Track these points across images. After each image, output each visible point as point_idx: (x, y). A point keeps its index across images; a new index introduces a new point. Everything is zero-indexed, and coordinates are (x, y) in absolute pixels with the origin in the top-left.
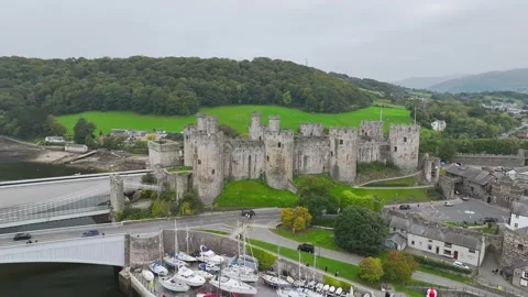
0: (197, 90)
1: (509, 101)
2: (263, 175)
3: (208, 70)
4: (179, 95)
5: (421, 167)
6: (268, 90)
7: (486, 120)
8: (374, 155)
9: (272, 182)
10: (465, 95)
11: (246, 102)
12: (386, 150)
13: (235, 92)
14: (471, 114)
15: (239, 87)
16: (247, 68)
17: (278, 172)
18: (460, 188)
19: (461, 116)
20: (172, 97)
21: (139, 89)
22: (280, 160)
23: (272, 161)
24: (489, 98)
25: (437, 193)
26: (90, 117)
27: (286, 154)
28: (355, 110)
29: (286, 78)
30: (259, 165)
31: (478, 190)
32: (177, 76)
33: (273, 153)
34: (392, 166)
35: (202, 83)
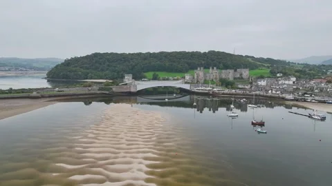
0: (189, 64)
2: (212, 79)
3: (191, 56)
4: (182, 66)
5: (249, 78)
6: (214, 63)
8: (238, 76)
9: (214, 80)
12: (241, 74)
16: (206, 55)
17: (216, 78)
20: (179, 66)
21: (168, 64)
22: (216, 76)
23: (214, 76)
26: (157, 73)
27: (218, 74)
29: (221, 59)
30: (211, 77)
32: (180, 59)
33: (214, 74)
34: (242, 78)
35: (190, 61)
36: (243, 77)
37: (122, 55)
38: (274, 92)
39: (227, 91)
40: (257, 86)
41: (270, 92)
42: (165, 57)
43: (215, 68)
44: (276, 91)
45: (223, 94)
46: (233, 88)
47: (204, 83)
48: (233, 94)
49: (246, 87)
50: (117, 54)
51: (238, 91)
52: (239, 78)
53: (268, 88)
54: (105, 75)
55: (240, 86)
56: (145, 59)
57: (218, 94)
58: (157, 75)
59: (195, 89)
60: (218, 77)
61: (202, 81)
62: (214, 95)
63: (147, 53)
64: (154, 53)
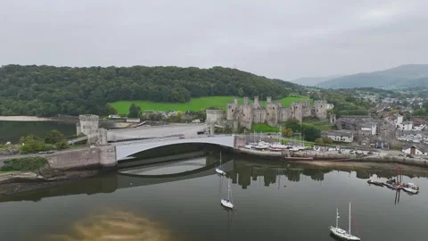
0: (188, 88)
1: (370, 94)
2: (266, 122)
3: (190, 75)
4: (178, 90)
5: (329, 118)
6: (229, 87)
7: (356, 103)
8: (309, 113)
9: (270, 124)
10: (342, 90)
11: (216, 94)
12: (313, 111)
13: (210, 88)
14: (347, 101)
15: (212, 85)
16: (213, 74)
17: (273, 120)
18: (344, 126)
19: (342, 102)
20: (174, 91)
21: (152, 87)
22: (273, 114)
23: (270, 115)
24: (358, 92)
25: (335, 127)
27: (276, 112)
28: (280, 98)
29: (238, 80)
30: (264, 117)
31: (351, 127)
32: (172, 79)
33: (270, 111)
34: (316, 118)
35: (189, 83)
37: (64, 69)
38: (418, 151)
39: (319, 151)
41: (406, 151)
42: (146, 74)
43: (268, 100)
44: (422, 151)
46: (325, 143)
49: (347, 139)
50: (53, 68)
52: (309, 118)
54: (31, 107)
55: (334, 138)
56: (109, 78)
58: (139, 108)
60: (276, 117)
61: (249, 126)
63: (109, 68)
64: (123, 69)
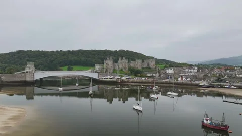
3: (104, 53)
5: (156, 68)
8: (146, 66)
9: (123, 70)
12: (148, 65)
17: (125, 68)
22: (125, 65)
23: (123, 66)
30: (121, 67)
32: (95, 55)
33: (123, 64)
34: (150, 68)
36: (151, 66)
38: (184, 79)
39: (136, 79)
40: (166, 74)
41: (180, 79)
42: (82, 53)
43: (124, 58)
44: (186, 78)
45: (132, 82)
46: (141, 76)
47: (113, 73)
48: (142, 82)
49: (155, 75)
51: (147, 79)
52: (146, 68)
53: (177, 76)
55: (149, 75)
56: (64, 55)
57: (128, 82)
59: (103, 78)
60: (127, 67)
61: (112, 71)
62: (123, 83)
